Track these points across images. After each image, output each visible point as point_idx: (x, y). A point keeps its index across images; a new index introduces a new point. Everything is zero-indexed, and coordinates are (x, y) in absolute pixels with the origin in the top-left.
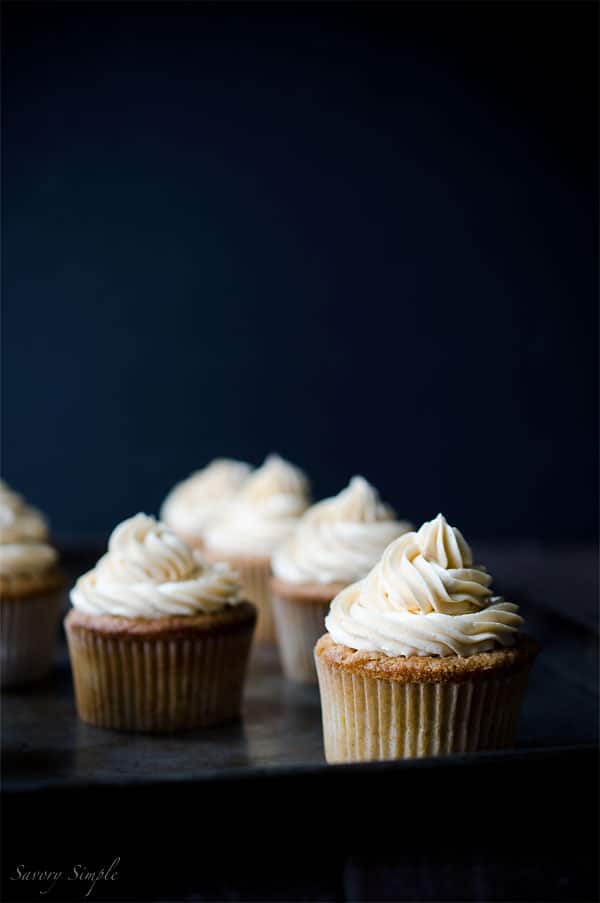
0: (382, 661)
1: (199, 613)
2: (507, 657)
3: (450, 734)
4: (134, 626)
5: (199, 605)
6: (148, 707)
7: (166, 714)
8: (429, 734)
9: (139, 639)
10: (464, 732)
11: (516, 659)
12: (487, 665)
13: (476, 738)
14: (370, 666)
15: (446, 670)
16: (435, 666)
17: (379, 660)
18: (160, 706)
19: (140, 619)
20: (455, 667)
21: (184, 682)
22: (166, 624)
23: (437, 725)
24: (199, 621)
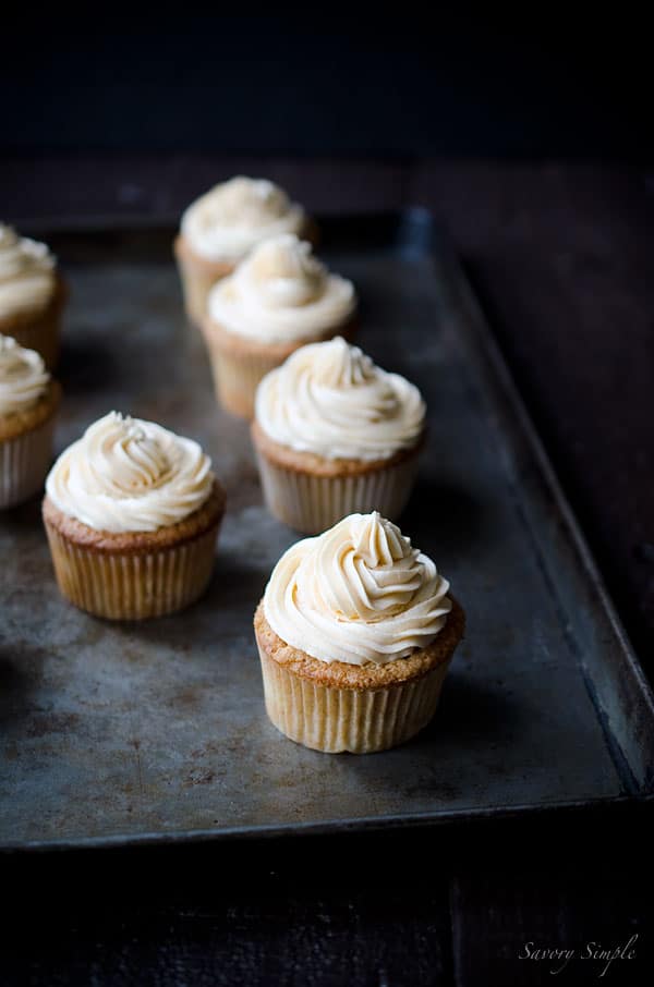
0: (307, 662)
1: (161, 528)
2: (423, 664)
3: (368, 724)
4: (100, 541)
5: (161, 522)
6: (116, 602)
7: (133, 607)
8: (348, 721)
9: (104, 552)
10: (381, 721)
11: (432, 663)
12: (402, 677)
13: (393, 723)
14: (295, 667)
15: (361, 685)
16: (352, 679)
17: (304, 660)
18: (127, 603)
19: (105, 534)
20: (371, 680)
21: (149, 585)
22: (131, 540)
23: (355, 718)
24: (162, 536)
